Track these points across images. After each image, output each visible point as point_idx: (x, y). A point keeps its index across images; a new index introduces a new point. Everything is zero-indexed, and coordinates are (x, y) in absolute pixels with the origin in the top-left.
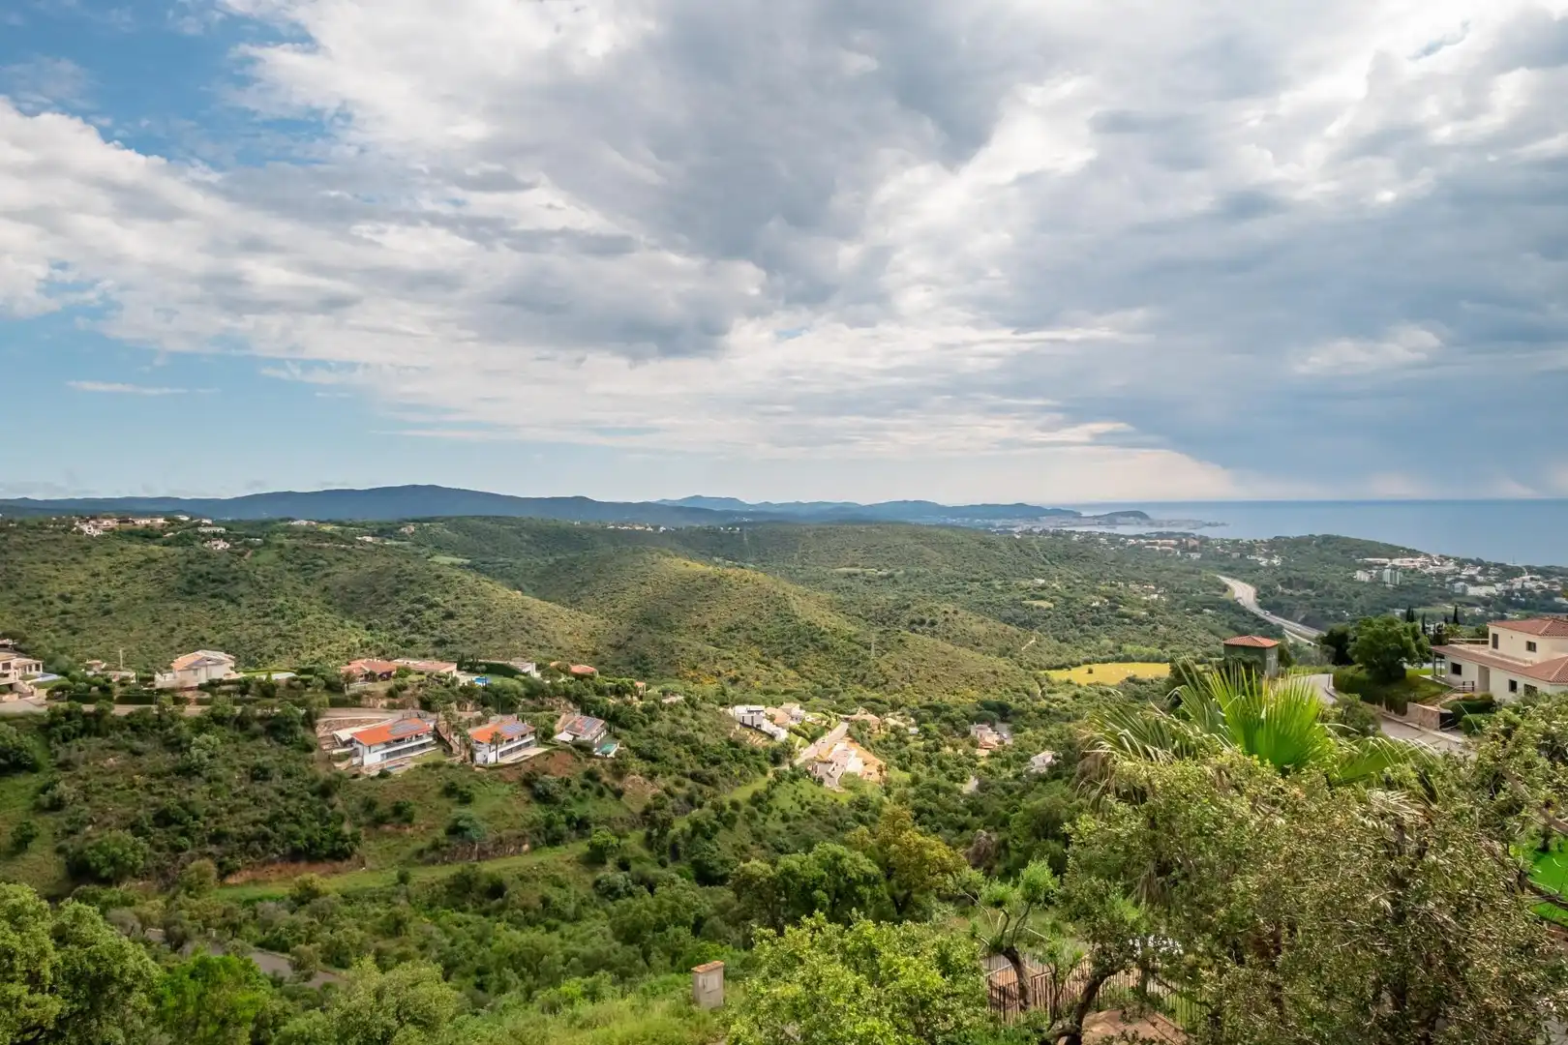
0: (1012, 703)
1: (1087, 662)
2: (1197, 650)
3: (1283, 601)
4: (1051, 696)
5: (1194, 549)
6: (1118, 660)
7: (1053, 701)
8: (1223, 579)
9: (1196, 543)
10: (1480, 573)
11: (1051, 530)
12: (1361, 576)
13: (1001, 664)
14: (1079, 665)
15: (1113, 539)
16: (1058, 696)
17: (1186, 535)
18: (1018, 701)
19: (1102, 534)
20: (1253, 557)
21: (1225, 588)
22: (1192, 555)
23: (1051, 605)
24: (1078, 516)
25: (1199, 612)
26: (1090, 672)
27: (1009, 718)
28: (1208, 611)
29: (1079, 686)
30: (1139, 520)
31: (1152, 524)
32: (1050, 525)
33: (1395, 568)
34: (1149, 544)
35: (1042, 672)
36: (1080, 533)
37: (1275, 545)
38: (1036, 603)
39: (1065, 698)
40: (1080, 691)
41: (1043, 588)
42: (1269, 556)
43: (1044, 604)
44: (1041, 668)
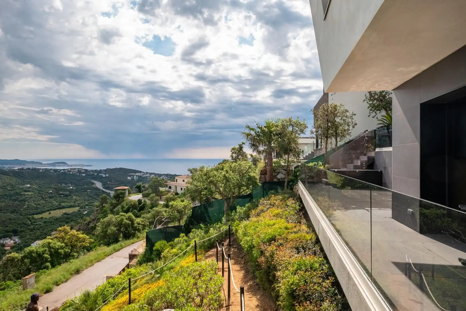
0: (19, 229)
1: (48, 211)
2: (86, 202)
3: (110, 186)
4: (35, 224)
5: (83, 173)
6: (60, 208)
7: (36, 225)
8: (93, 181)
9: (84, 171)
10: (154, 176)
11: (31, 168)
12: (129, 178)
13: (13, 216)
14: (45, 212)
15: (55, 171)
16: (38, 223)
17: (81, 169)
18: (21, 228)
19: (51, 169)
20: (101, 175)
21: (93, 184)
22: (82, 174)
23: (33, 193)
24: (41, 163)
25: (86, 191)
26: (50, 213)
27: (18, 234)
28: (89, 191)
29: (46, 219)
30: (64, 165)
31: (68, 166)
32: (31, 166)
33: (136, 176)
34: (68, 172)
35: (31, 216)
36: (43, 169)
37: (106, 171)
38: (26, 193)
39: (40, 223)
40: (46, 220)
41: (29, 188)
42: (105, 174)
43: (30, 193)
44: (30, 215)
